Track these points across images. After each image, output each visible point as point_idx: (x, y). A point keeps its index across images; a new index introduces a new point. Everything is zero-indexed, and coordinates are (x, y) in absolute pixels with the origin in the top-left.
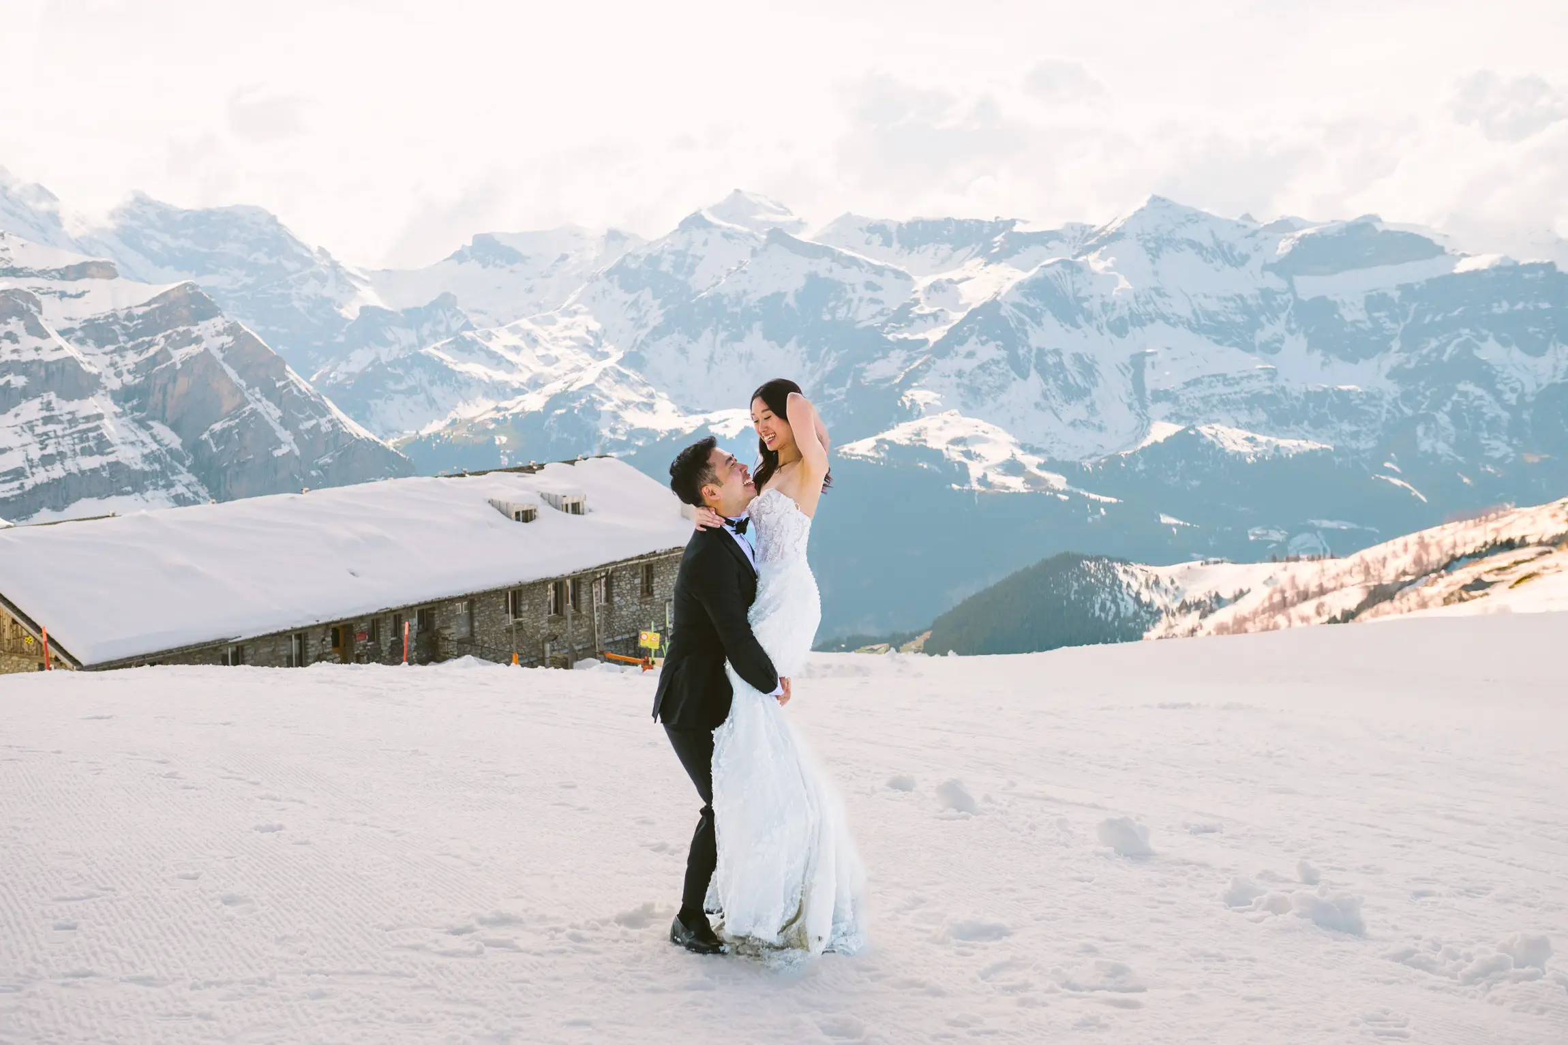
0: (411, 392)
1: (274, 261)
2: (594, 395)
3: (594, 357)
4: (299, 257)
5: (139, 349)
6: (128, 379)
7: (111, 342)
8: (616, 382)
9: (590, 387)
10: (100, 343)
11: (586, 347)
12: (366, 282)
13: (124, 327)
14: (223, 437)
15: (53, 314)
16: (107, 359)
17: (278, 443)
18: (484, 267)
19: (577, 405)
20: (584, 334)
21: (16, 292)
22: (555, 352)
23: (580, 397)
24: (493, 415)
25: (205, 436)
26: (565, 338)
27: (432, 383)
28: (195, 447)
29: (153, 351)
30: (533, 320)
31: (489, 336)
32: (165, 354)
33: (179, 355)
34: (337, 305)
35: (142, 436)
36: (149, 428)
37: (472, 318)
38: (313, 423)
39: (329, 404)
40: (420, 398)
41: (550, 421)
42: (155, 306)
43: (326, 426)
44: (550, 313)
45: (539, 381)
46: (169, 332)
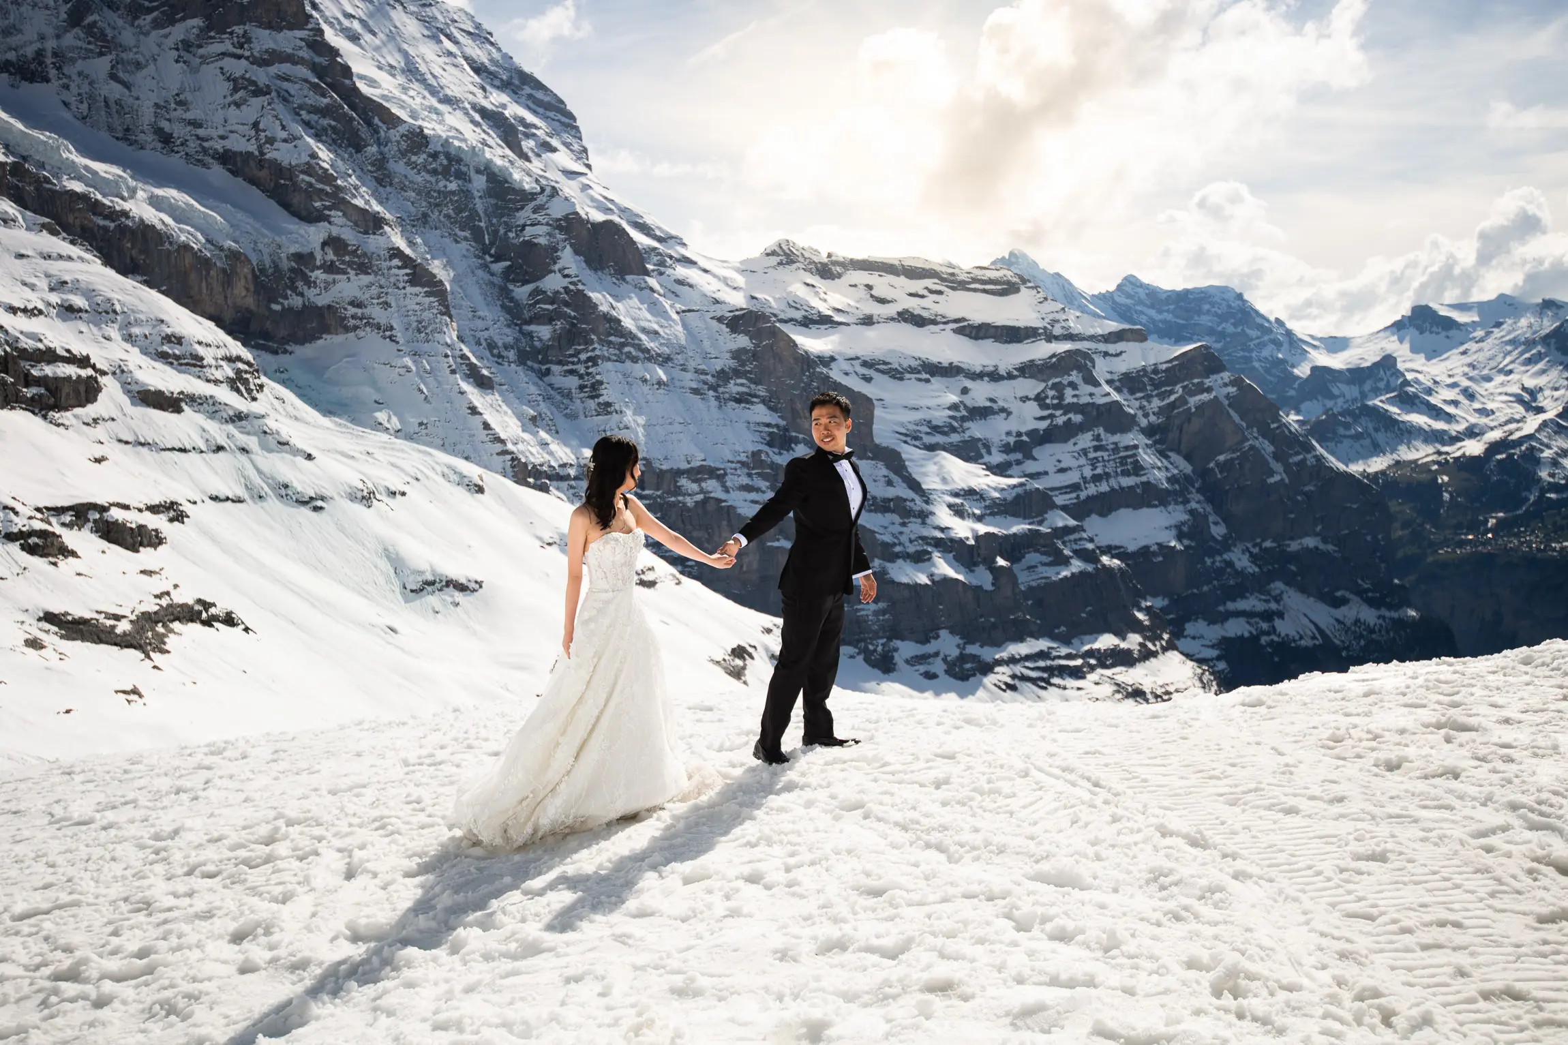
0: (1358, 437)
1: (1239, 330)
2: (1534, 444)
3: (1527, 410)
4: (1260, 327)
5: (1162, 396)
6: (1152, 418)
7: (1141, 390)
8: (1556, 433)
9: (1530, 437)
10: (1132, 392)
11: (1520, 400)
12: (1315, 347)
13: (1151, 379)
14: (1223, 466)
15: (1101, 369)
16: (1137, 404)
17: (1271, 473)
18: (1421, 333)
19: (1517, 451)
20: (1520, 392)
21: (1078, 352)
22: (1490, 406)
23: (1521, 445)
24: (1434, 457)
25: (1212, 465)
26: (1500, 394)
27: (1377, 430)
28: (1203, 473)
29: (1172, 398)
30: (1470, 379)
31: (1429, 391)
32: (1182, 401)
33: (1193, 401)
34: (1293, 366)
35: (1166, 463)
36: (1167, 457)
37: (1409, 376)
38: (1300, 457)
39: (1314, 443)
40: (1367, 442)
41: (1492, 465)
42: (1175, 363)
43: (1311, 461)
44: (1486, 372)
45: (1477, 431)
46: (1186, 383)
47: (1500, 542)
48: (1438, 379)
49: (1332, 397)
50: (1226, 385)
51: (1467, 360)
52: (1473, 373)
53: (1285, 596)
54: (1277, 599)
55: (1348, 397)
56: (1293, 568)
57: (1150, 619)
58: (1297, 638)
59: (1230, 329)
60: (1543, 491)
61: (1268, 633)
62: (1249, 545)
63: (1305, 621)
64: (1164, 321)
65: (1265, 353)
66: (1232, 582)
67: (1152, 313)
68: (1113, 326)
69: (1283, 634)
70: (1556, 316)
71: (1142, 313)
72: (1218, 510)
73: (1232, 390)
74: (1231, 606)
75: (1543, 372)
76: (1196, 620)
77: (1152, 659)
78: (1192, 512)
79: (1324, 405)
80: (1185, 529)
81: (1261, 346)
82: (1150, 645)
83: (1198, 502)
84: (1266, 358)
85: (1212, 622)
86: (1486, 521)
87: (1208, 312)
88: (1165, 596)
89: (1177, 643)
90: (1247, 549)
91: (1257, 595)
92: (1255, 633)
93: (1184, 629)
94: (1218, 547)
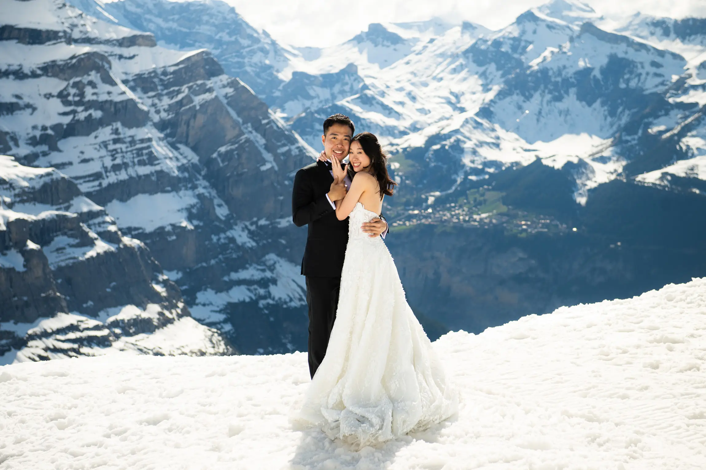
1: (233, 39)
2: (460, 137)
3: (454, 110)
4: (250, 37)
5: (171, 95)
6: (163, 114)
7: (152, 90)
8: (474, 128)
9: (457, 131)
10: (145, 91)
11: (449, 102)
12: (295, 55)
13: (161, 80)
14: (226, 156)
15: (117, 70)
16: (149, 101)
17: (264, 161)
18: (376, 46)
19: (448, 142)
20: (448, 95)
21: (95, 54)
22: (427, 107)
23: (450, 138)
25: (215, 155)
26: (435, 96)
28: (208, 162)
29: (180, 97)
30: (413, 84)
31: (383, 94)
32: (188, 99)
33: (198, 100)
34: (278, 71)
35: (176, 154)
36: (177, 149)
37: (368, 81)
38: (285, 149)
39: (297, 136)
41: (430, 154)
42: (181, 66)
43: (295, 152)
44: (424, 79)
45: (418, 126)
46: (191, 84)
47: (437, 215)
48: (389, 84)
49: (309, 97)
50: (224, 86)
51: (410, 68)
52: (415, 80)
53: (277, 266)
54: (272, 268)
55: (322, 98)
56: (283, 242)
57: (167, 291)
58: (288, 300)
59: (225, 37)
60: (467, 174)
61: (264, 298)
62: (248, 223)
63: (294, 286)
64: (170, 29)
65: (256, 59)
66: (234, 256)
67: (160, 21)
68: (126, 32)
69: (276, 298)
70: (472, 36)
71: (150, 21)
72: (221, 194)
73: (230, 91)
74: (234, 276)
75: (465, 79)
76: (205, 290)
77: (169, 326)
78: (200, 197)
79: (303, 105)
80: (194, 211)
81: (252, 53)
82: (167, 313)
83: (205, 188)
84: (256, 64)
85: (218, 290)
86: (427, 199)
87: (207, 23)
88: (179, 270)
89: (190, 310)
90: (246, 227)
91: (255, 265)
92: (254, 298)
93: (196, 298)
94: (222, 226)
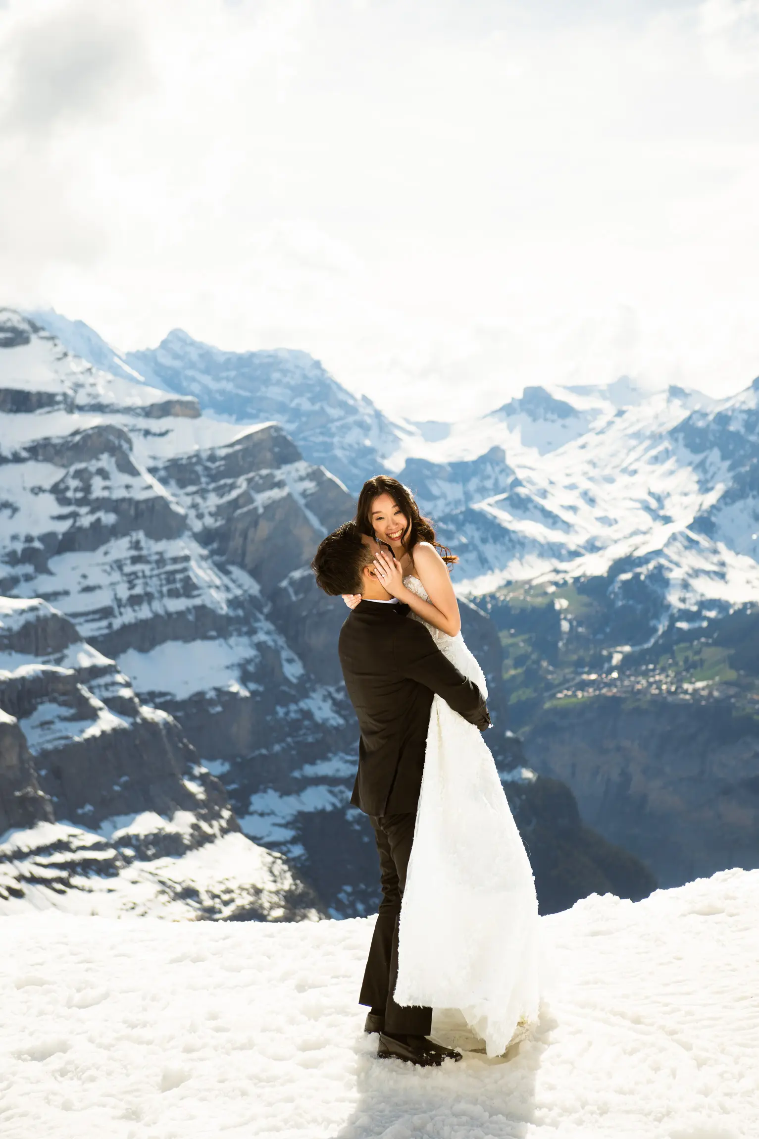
1: (317, 407)
2: (663, 561)
3: (654, 519)
4: (343, 404)
5: (221, 491)
6: (208, 520)
7: (193, 483)
8: (686, 548)
9: (659, 553)
10: (181, 485)
11: (647, 507)
12: (410, 433)
13: (207, 468)
14: (299, 585)
15: (141, 452)
16: (188, 500)
18: (534, 420)
19: (644, 570)
20: (646, 496)
21: (109, 428)
22: (613, 514)
23: (648, 562)
24: (551, 577)
25: (284, 584)
26: (626, 499)
27: (484, 541)
28: (273, 594)
29: (235, 493)
30: (591, 479)
31: (544, 494)
32: (247, 498)
33: (262, 499)
34: (383, 457)
35: (226, 580)
36: (227, 573)
37: (521, 474)
40: (472, 556)
41: (616, 587)
42: (238, 447)
44: (607, 471)
45: (598, 544)
46: (251, 475)
47: (626, 683)
48: (553, 479)
49: (430, 497)
50: (301, 479)
51: (587, 455)
52: (593, 472)
55: (450, 498)
57: (207, 791)
59: (305, 404)
60: (674, 619)
62: (332, 689)
64: (222, 392)
66: (310, 739)
67: (207, 380)
68: (155, 395)
70: (684, 406)
71: (193, 379)
72: (294, 642)
73: (310, 486)
74: (310, 770)
75: (671, 473)
76: (265, 791)
77: (208, 846)
78: (260, 646)
80: (251, 668)
81: (345, 428)
82: (205, 826)
83: (268, 633)
84: (350, 446)
85: (285, 792)
86: (610, 657)
87: (278, 383)
88: (225, 759)
89: (241, 822)
90: (330, 695)
91: (341, 754)
92: (339, 805)
93: (250, 803)
94: (293, 692)
